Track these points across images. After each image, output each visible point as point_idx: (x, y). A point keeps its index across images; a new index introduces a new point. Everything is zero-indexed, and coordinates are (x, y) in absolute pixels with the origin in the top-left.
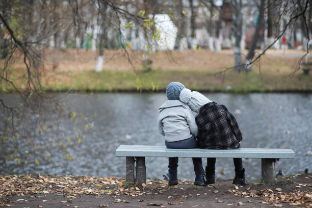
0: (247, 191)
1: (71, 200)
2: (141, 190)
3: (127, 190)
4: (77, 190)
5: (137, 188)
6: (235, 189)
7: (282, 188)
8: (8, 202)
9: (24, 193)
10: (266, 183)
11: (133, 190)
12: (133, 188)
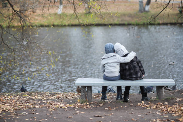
0: (149, 104)
1: (51, 112)
2: (90, 104)
3: (82, 104)
4: (54, 104)
5: (88, 103)
6: (142, 103)
7: (168, 102)
8: (17, 115)
9: (25, 108)
10: (159, 99)
11: (85, 104)
12: (85, 103)
